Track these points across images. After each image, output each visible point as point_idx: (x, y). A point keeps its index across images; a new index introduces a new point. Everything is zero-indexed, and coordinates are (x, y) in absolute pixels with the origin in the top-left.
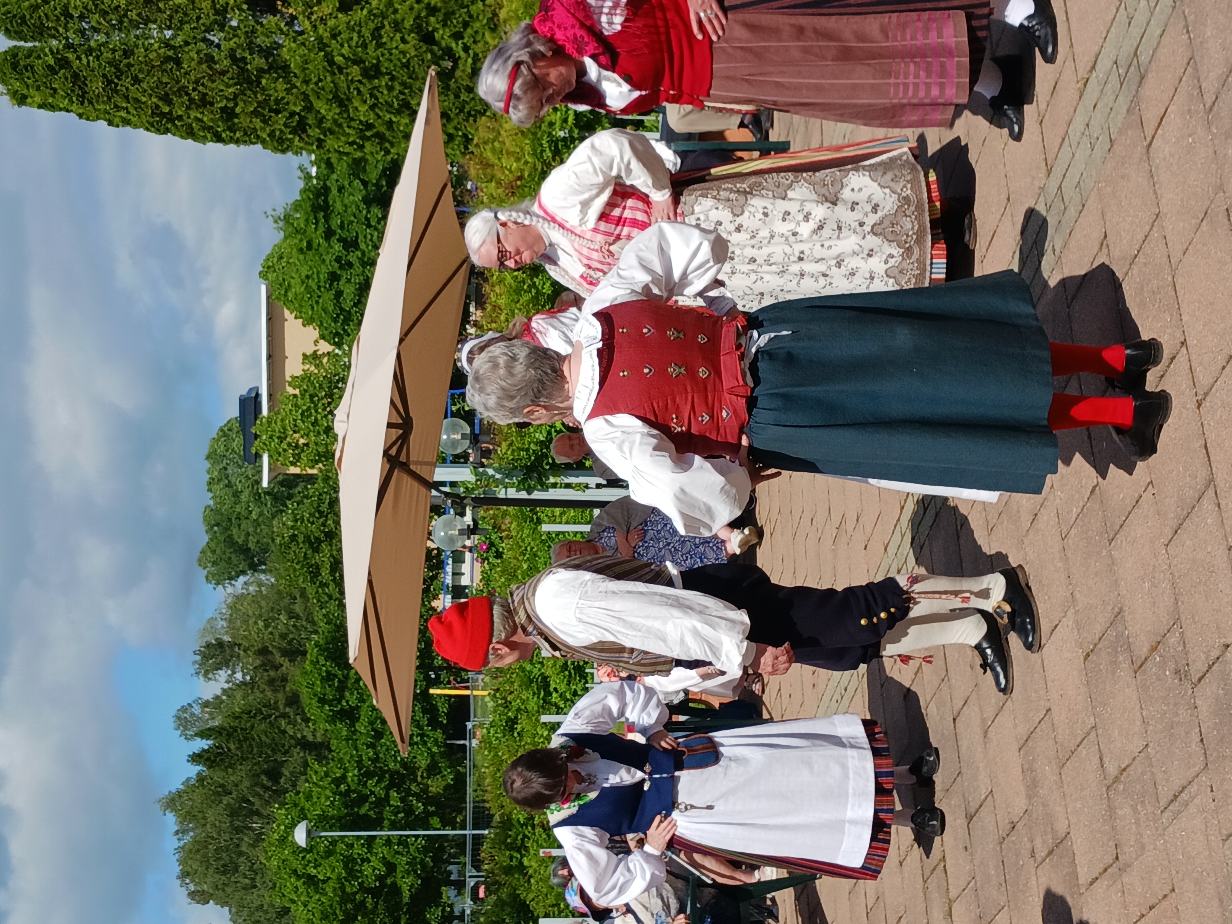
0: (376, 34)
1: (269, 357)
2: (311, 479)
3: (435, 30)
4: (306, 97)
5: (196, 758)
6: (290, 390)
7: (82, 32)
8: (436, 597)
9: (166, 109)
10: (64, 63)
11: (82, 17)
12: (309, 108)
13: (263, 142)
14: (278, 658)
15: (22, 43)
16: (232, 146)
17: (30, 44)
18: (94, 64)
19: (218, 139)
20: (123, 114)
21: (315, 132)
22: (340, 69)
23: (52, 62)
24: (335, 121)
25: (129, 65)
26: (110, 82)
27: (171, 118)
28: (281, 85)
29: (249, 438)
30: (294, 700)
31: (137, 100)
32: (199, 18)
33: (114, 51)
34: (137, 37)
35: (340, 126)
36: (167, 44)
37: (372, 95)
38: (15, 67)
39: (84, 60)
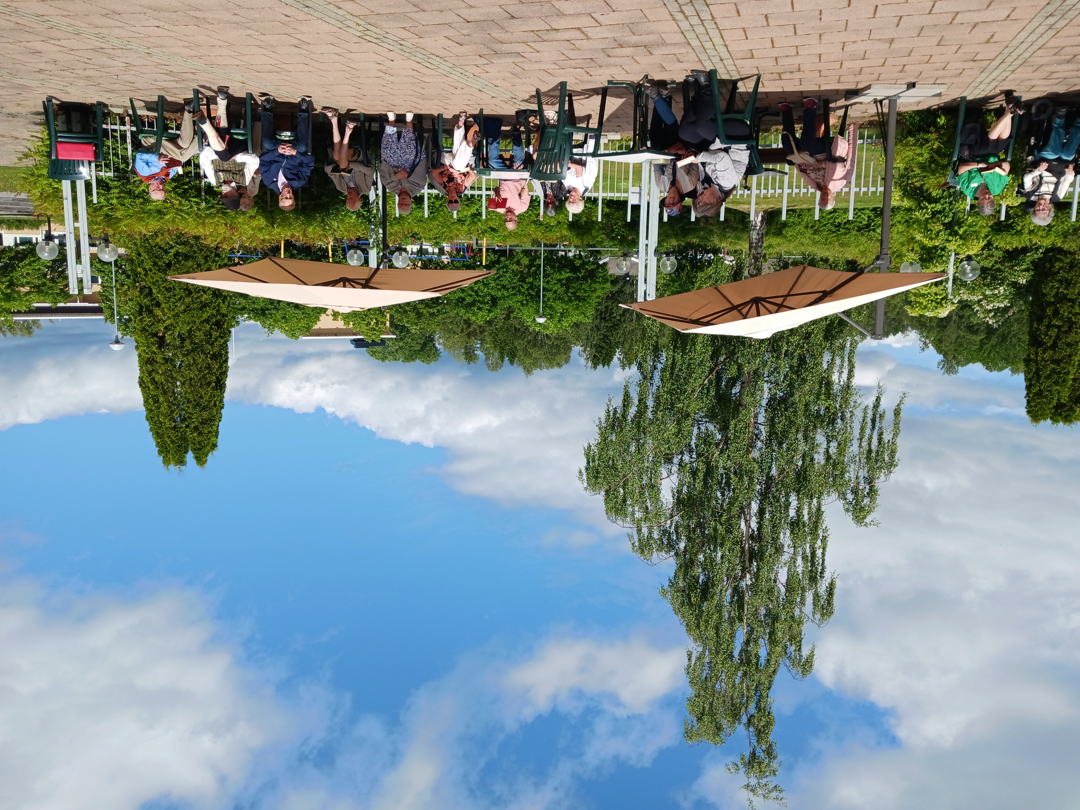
1: (336, 335)
2: (393, 317)
3: (164, 262)
4: (201, 322)
6: (351, 327)
9: (214, 384)
10: (196, 428)
11: (175, 421)
12: (207, 321)
13: (226, 341)
15: (190, 447)
16: (229, 355)
17: (190, 443)
18: (195, 416)
19: (226, 361)
20: (218, 403)
21: (219, 318)
23: (195, 434)
24: (213, 309)
25: (195, 400)
26: (203, 409)
27: (218, 382)
28: (198, 334)
29: (374, 343)
31: (210, 397)
32: (170, 370)
33: (189, 407)
34: (181, 397)
35: (215, 307)
36: (183, 384)
38: (200, 449)
39: (194, 420)
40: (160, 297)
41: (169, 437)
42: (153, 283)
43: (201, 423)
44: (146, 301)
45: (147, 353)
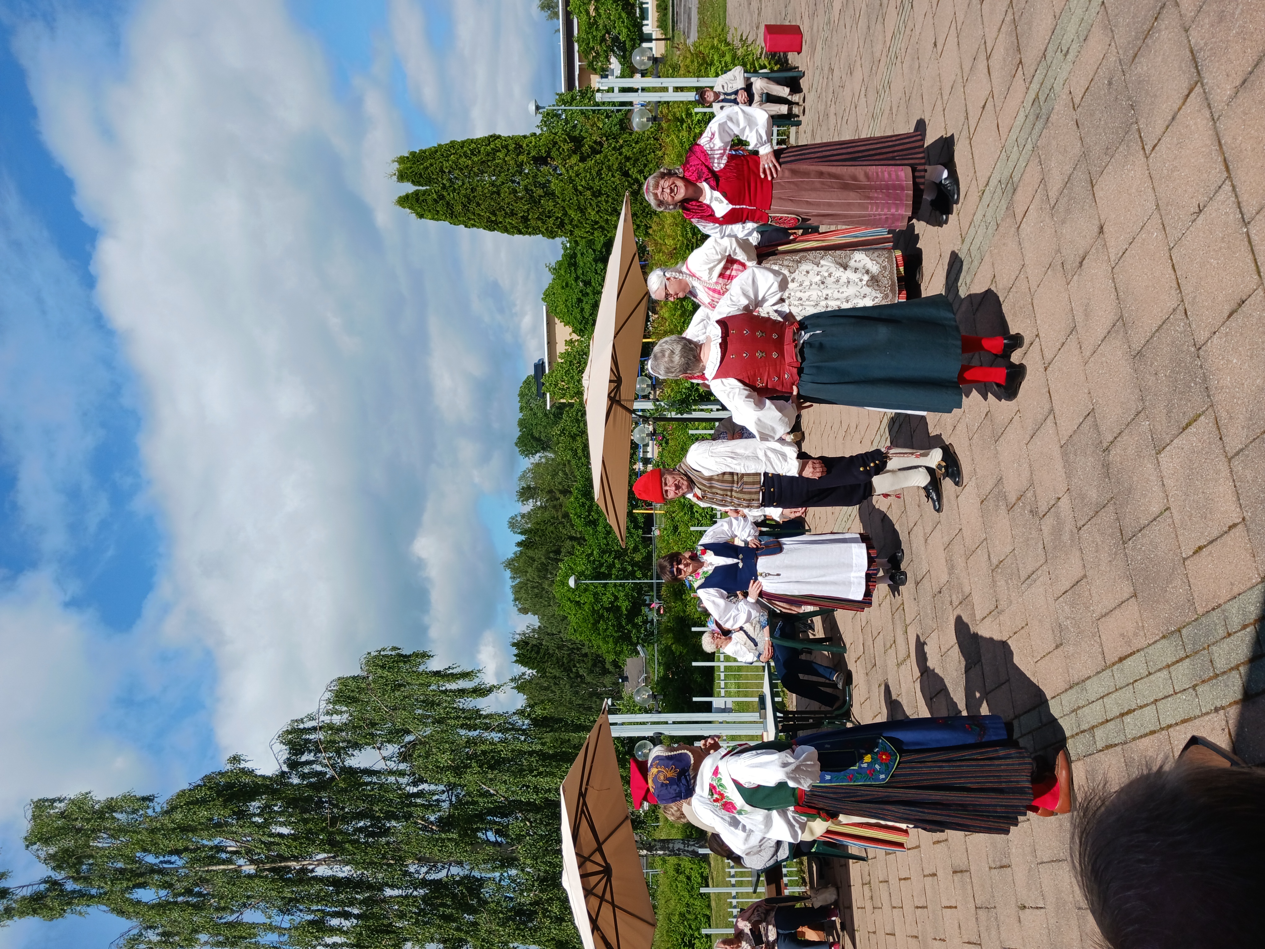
0: (599, 173)
1: (548, 343)
2: (571, 405)
3: (629, 169)
4: (564, 208)
5: (519, 544)
6: (560, 360)
7: (450, 180)
8: (635, 463)
9: (494, 219)
10: (442, 197)
11: (450, 172)
12: (565, 214)
13: (543, 233)
14: (558, 495)
15: (421, 188)
16: (527, 236)
17: (424, 188)
18: (457, 198)
19: (520, 232)
20: (472, 222)
21: (569, 227)
22: (581, 193)
23: (435, 197)
24: (579, 221)
25: (474, 197)
26: (465, 206)
27: (496, 223)
28: (551, 203)
29: (540, 385)
30: (566, 515)
31: (479, 215)
32: (508, 170)
33: (466, 189)
34: (478, 181)
35: (581, 223)
36: (493, 184)
37: (597, 206)
38: (417, 200)
39: (452, 195)
40: (590, 163)
41: (431, 165)
42: (606, 157)
43: (448, 203)
44: (586, 149)
45: (527, 146)
